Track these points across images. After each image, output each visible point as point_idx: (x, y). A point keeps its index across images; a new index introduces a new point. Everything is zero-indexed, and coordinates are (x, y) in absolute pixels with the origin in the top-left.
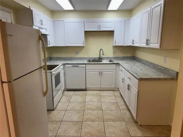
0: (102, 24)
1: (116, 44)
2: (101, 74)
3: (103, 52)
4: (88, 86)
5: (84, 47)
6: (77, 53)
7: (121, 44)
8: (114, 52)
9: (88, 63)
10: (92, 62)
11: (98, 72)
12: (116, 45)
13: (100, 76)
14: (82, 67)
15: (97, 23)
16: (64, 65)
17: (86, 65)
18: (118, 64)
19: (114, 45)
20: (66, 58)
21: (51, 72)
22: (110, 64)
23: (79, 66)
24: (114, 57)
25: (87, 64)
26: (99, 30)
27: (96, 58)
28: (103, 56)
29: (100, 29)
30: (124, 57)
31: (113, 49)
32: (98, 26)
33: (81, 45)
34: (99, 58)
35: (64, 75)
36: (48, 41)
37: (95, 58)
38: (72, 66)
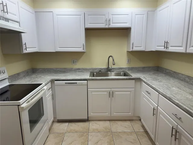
0: (112, 17)
1: (134, 48)
2: (111, 95)
3: (113, 60)
4: (91, 114)
5: (84, 52)
6: (74, 61)
7: (142, 49)
8: (128, 60)
9: (91, 78)
10: (96, 76)
11: (107, 92)
12: (134, 50)
13: (110, 98)
14: (82, 85)
15: (105, 15)
16: (52, 81)
17: (88, 81)
18: (139, 80)
19: (131, 50)
20: (58, 69)
21: (19, 105)
22: (126, 79)
23: (76, 83)
24: (129, 68)
25: (90, 80)
26: (107, 27)
27: (102, 69)
28: (114, 67)
29: (110, 24)
30: (144, 68)
31: (128, 55)
32: (106, 20)
33: (81, 50)
34: (107, 68)
35: (53, 98)
36: (24, 43)
37: (100, 69)
38: (66, 83)
